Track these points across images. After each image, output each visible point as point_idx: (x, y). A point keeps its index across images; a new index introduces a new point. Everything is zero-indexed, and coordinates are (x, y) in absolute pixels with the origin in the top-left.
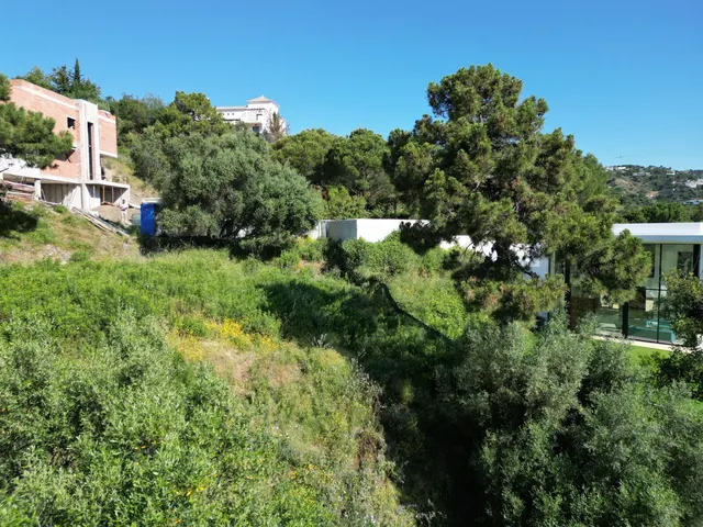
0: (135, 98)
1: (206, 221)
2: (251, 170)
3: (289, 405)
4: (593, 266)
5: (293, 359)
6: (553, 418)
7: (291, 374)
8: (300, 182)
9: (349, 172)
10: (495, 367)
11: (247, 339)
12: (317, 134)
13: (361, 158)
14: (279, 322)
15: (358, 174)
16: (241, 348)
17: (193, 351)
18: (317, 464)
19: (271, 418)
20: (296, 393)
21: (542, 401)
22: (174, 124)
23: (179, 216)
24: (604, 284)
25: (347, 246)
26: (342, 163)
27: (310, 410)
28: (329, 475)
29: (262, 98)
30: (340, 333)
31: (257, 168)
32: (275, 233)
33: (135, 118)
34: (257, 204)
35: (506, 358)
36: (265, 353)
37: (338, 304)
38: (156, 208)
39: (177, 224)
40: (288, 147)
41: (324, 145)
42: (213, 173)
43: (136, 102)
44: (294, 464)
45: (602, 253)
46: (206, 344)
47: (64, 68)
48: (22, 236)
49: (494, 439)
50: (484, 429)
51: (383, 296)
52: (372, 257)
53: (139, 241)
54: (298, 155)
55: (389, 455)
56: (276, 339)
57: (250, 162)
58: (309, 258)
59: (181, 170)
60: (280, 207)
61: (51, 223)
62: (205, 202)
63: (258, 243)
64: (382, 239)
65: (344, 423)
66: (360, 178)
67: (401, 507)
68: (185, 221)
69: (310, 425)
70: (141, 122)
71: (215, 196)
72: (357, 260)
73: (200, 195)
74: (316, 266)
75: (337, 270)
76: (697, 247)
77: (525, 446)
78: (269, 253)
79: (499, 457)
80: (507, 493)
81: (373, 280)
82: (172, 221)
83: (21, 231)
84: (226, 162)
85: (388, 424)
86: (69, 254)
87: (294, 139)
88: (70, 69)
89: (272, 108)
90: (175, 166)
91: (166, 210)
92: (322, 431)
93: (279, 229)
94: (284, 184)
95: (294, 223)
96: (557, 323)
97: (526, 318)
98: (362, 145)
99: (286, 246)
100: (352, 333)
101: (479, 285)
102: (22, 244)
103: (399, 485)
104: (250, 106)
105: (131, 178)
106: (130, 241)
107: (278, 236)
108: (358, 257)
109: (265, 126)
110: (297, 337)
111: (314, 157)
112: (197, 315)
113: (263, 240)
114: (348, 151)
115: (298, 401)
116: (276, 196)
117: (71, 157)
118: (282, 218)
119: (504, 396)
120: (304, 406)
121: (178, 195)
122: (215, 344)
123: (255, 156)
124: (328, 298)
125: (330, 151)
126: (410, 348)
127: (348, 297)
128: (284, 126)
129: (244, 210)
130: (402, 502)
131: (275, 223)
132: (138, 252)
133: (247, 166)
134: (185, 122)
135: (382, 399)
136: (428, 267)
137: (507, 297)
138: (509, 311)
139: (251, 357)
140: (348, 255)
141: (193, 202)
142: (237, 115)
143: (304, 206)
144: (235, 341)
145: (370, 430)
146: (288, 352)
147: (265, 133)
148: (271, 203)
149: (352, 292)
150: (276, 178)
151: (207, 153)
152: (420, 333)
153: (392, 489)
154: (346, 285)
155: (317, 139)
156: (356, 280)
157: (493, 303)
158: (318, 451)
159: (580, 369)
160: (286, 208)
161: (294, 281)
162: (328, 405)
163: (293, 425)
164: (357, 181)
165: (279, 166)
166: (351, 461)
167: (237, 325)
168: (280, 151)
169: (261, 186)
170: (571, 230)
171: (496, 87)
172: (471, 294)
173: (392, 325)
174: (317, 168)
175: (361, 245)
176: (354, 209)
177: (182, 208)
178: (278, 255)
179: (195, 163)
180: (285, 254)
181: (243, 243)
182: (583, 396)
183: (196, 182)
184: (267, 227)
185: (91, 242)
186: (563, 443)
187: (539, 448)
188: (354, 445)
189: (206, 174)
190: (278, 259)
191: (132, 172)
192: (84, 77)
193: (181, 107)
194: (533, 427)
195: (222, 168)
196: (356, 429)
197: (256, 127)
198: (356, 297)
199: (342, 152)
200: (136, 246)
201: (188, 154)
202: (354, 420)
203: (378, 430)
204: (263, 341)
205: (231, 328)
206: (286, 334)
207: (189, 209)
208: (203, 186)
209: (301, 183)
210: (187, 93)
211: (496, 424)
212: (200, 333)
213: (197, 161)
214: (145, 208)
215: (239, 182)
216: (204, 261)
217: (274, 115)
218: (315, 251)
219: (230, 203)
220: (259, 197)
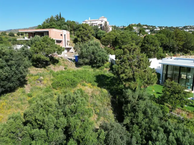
3: (97, 98)
7: (98, 93)
9: (120, 43)
11: (92, 87)
13: (123, 40)
14: (97, 84)
15: (122, 44)
16: (91, 88)
18: (100, 106)
19: (94, 99)
20: (98, 96)
21: (130, 101)
22: (81, 32)
23: (82, 60)
25: (114, 66)
26: (118, 41)
28: (102, 108)
29: (103, 17)
30: (108, 86)
31: (97, 50)
33: (73, 28)
34: (96, 58)
36: (95, 89)
37: (110, 79)
38: (78, 57)
39: (82, 62)
41: (115, 36)
42: (88, 52)
44: (97, 106)
46: (86, 87)
47: (58, 15)
48: (57, 64)
50: (123, 104)
51: (119, 78)
54: (108, 39)
55: (112, 106)
56: (96, 86)
61: (61, 61)
62: (87, 58)
65: (105, 101)
67: (112, 114)
69: (100, 101)
74: (108, 69)
75: (111, 71)
78: (98, 67)
79: (124, 108)
80: (125, 113)
83: (57, 63)
85: (113, 102)
86: (64, 67)
88: (59, 15)
91: (80, 59)
92: (102, 102)
95: (103, 61)
98: (123, 37)
102: (57, 66)
103: (113, 111)
106: (74, 64)
107: (100, 64)
108: (115, 69)
109: (103, 25)
110: (100, 87)
111: (112, 39)
112: (84, 82)
113: (97, 65)
114: (120, 38)
116: (100, 56)
117: (62, 42)
120: (99, 98)
122: (87, 87)
124: (108, 78)
126: (120, 89)
127: (112, 78)
128: (108, 24)
130: (113, 113)
131: (100, 61)
132: (75, 66)
133: (95, 50)
135: (112, 98)
139: (92, 90)
140: (113, 68)
141: (84, 58)
142: (96, 22)
143: (105, 58)
144: (90, 87)
145: (109, 102)
146: (98, 89)
148: (99, 58)
150: (100, 52)
151: (87, 47)
153: (112, 111)
154: (112, 75)
155: (113, 34)
158: (101, 104)
160: (102, 59)
161: (102, 74)
162: (103, 98)
163: (98, 101)
168: (104, 38)
169: (97, 54)
172: (124, 84)
173: (119, 84)
174: (113, 42)
177: (83, 59)
178: (100, 67)
180: (102, 67)
184: (98, 62)
185: (67, 64)
188: (106, 104)
189: (87, 52)
192: (62, 17)
195: (90, 51)
196: (107, 102)
197: (101, 25)
202: (107, 100)
204: (94, 87)
205: (89, 85)
206: (98, 86)
208: (86, 55)
211: (125, 103)
214: (76, 56)
215: (93, 53)
216: (86, 69)
217: (106, 22)
218: (108, 66)
219: (91, 57)
220: (96, 57)
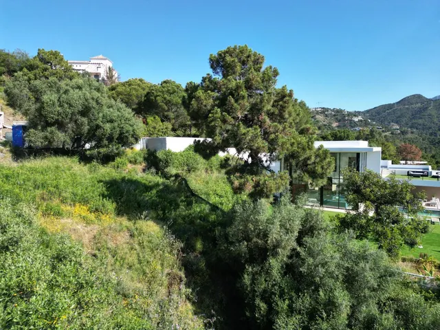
0: (7, 51)
1: (61, 138)
2: (94, 104)
3: (122, 258)
4: (304, 165)
5: (125, 229)
6: (283, 254)
7: (123, 238)
8: (128, 112)
9: (161, 106)
10: (251, 226)
11: (92, 216)
12: (139, 82)
13: (168, 98)
14: (115, 205)
15: (166, 108)
16: (88, 222)
17: (54, 226)
18: (141, 295)
19: (110, 268)
20: (126, 250)
21: (277, 245)
22: (37, 71)
23: (41, 134)
24: (310, 176)
25: (160, 154)
26: (156, 101)
27: (136, 261)
28: (149, 301)
29: (101, 56)
30: (156, 210)
31: (97, 102)
32: (110, 146)
33: (7, 66)
34: (98, 127)
35: (257, 221)
36: (106, 225)
37: (154, 191)
38: (24, 128)
39: (40, 140)
40: (120, 89)
41: (144, 89)
42: (66, 106)
43: (8, 54)
44: (125, 296)
45: (309, 158)
46: (64, 221)
49: (250, 270)
50: (244, 264)
51: (183, 186)
52: (176, 161)
53: (11, 151)
54: (125, 95)
55: (188, 285)
56: (112, 216)
57: (93, 99)
58: (135, 162)
59: (43, 103)
60: (114, 128)
62: (61, 125)
63: (99, 153)
64: (183, 150)
65: (159, 267)
66: (168, 110)
67: (195, 317)
68: (46, 138)
69: (136, 270)
70: (12, 68)
71: (68, 121)
72: (167, 163)
73: (57, 120)
74: (139, 167)
75: (153, 170)
76: (358, 154)
77: (268, 273)
78: (106, 159)
79: (253, 280)
80: (258, 301)
81: (177, 176)
82: (36, 138)
84: (76, 98)
85: (187, 266)
87: (123, 84)
89: (108, 63)
90: (38, 100)
91: (32, 130)
92: (145, 273)
93: (114, 143)
94: (116, 113)
95: (124, 139)
96: (286, 199)
97: (267, 197)
98: (168, 90)
99: (118, 155)
100: (164, 210)
101: (241, 177)
103: (193, 303)
104: (92, 61)
105: (4, 107)
106: (4, 151)
107: (113, 148)
108: (167, 162)
109: (103, 75)
110: (127, 214)
111: (137, 97)
112: (55, 202)
113: (103, 150)
114: (159, 94)
115: (128, 256)
116: (111, 121)
118: (116, 136)
119: (256, 244)
120: (132, 259)
121: (40, 119)
122: (69, 220)
123: (96, 94)
124: (148, 188)
125: (148, 93)
126: (200, 218)
127: (161, 187)
128: (116, 75)
129: (89, 130)
130: (195, 313)
131: (110, 139)
132: (11, 159)
133: (91, 101)
134: (46, 70)
135: (183, 250)
136: (211, 167)
137: (257, 185)
138: (258, 193)
139: (95, 229)
140: (160, 160)
141: (51, 125)
142: (83, 67)
143: (131, 129)
144: (84, 218)
145: (175, 270)
146: (121, 224)
147: (103, 80)
148: (108, 126)
149: (163, 183)
150: (111, 110)
151: (62, 92)
152: (207, 208)
153: (189, 306)
154: (160, 180)
155: (139, 85)
156: (166, 176)
157: (249, 188)
158: (141, 286)
159: (297, 225)
160: (118, 129)
161: (125, 177)
162: (148, 255)
163: (125, 270)
164: (166, 113)
165: (113, 102)
166: (163, 291)
167: (85, 207)
168: (114, 91)
169: (101, 115)
170: (292, 145)
171: (249, 59)
172: (236, 183)
173: (189, 204)
174: (139, 104)
175: (169, 154)
176: (164, 130)
177: (44, 129)
178: (113, 160)
179: (53, 98)
180: (118, 160)
181: (88, 152)
182: (299, 241)
183: (54, 111)
184: (106, 142)
186: (289, 269)
187: (276, 273)
188: (166, 280)
189: (61, 106)
190: (113, 163)
191: (5, 103)
193: (42, 60)
194: (272, 261)
195: (73, 102)
196: (167, 270)
197: (97, 76)
198: (166, 187)
199: (155, 93)
200: (9, 155)
201: (49, 92)
202: (165, 265)
203: (180, 270)
204: (103, 217)
205: (81, 210)
206: (119, 212)
207: (49, 129)
208: (59, 114)
209: (129, 114)
210: (46, 50)
211: (252, 260)
212: (58, 214)
213: (54, 97)
214: (15, 128)
215: (85, 112)
216: (61, 165)
217: (109, 68)
218: (139, 158)
219: (79, 126)
220: (99, 122)
